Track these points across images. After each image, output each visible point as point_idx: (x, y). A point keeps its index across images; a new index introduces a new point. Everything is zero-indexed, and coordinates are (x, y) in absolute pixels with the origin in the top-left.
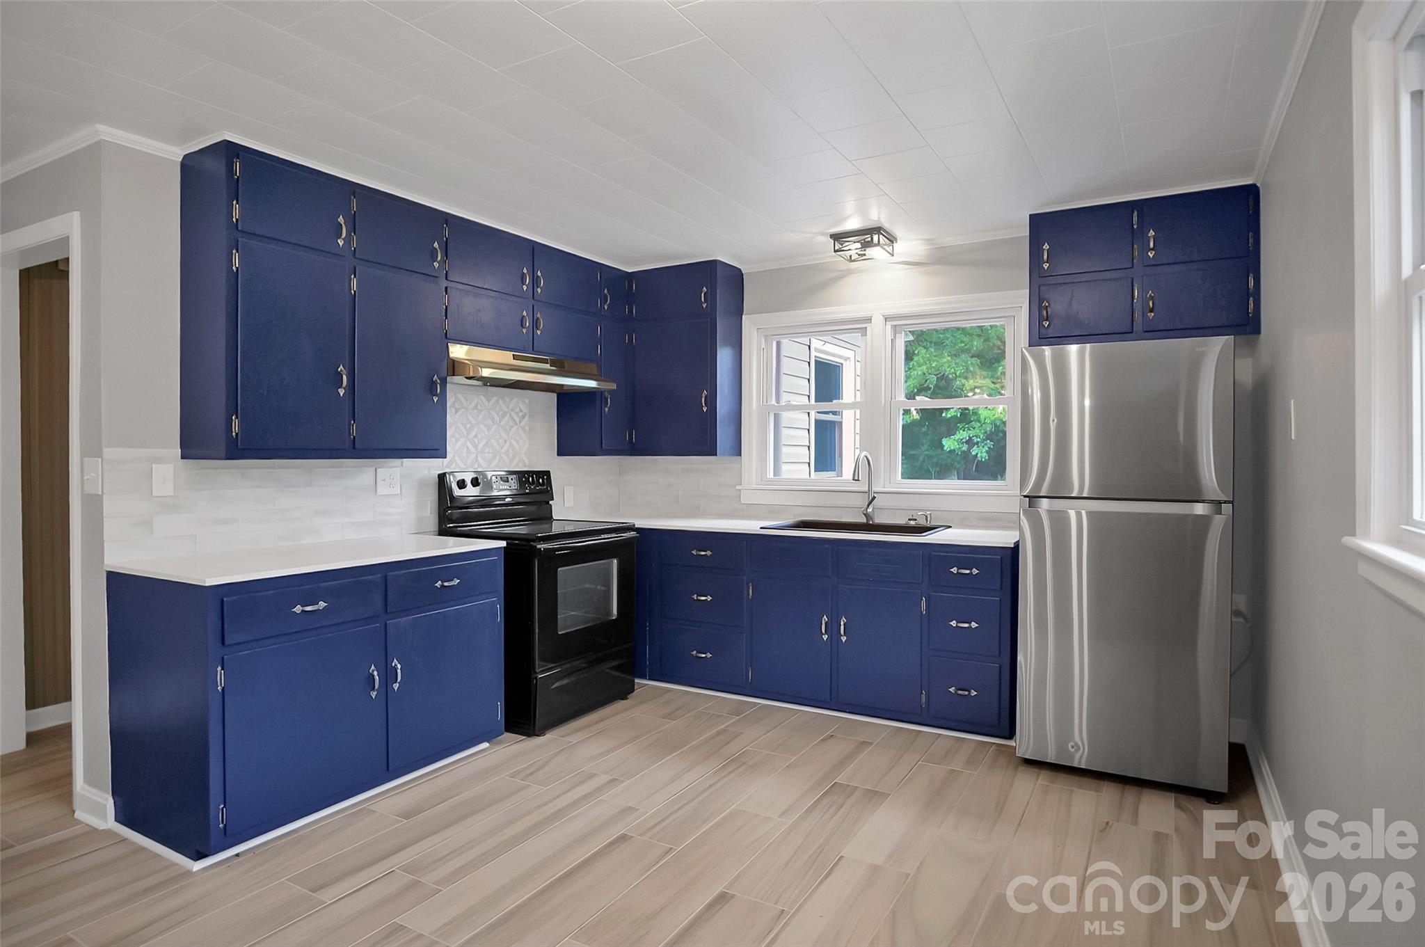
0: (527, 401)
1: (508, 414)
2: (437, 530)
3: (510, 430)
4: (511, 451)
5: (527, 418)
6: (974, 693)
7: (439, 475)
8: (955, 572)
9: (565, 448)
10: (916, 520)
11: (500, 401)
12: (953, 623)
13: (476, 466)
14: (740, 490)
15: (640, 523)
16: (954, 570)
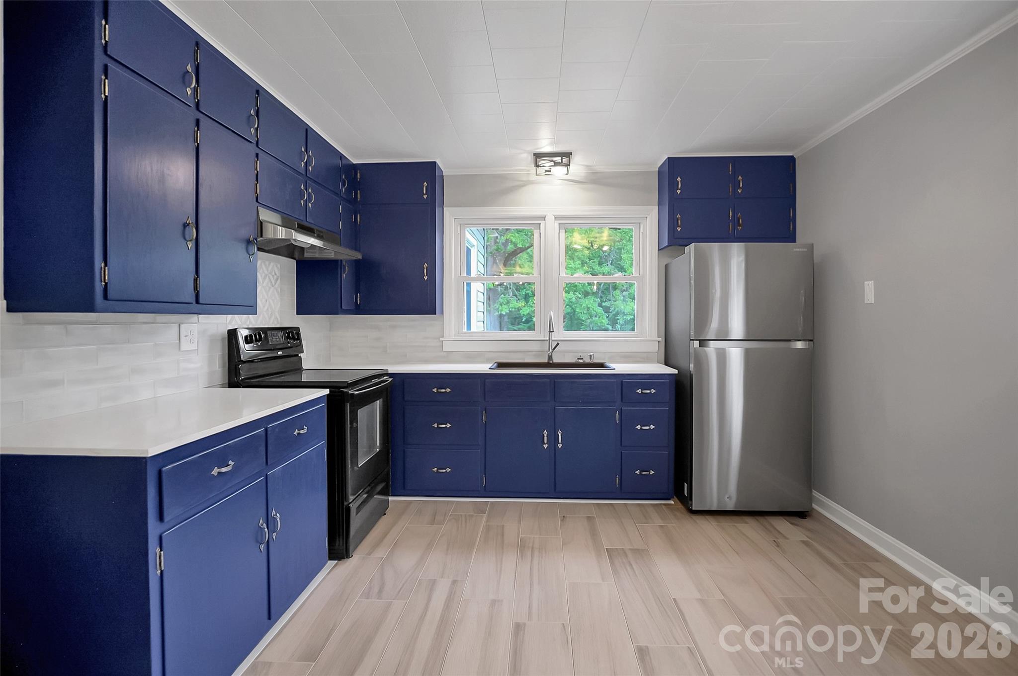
0: (279, 266)
1: (268, 277)
2: (227, 381)
3: (269, 291)
4: (269, 309)
5: (279, 281)
6: (652, 472)
7: (229, 331)
8: (640, 393)
9: (303, 308)
10: (583, 359)
11: (263, 264)
12: (638, 427)
13: (248, 323)
14: (443, 341)
15: (393, 369)
16: (639, 391)
